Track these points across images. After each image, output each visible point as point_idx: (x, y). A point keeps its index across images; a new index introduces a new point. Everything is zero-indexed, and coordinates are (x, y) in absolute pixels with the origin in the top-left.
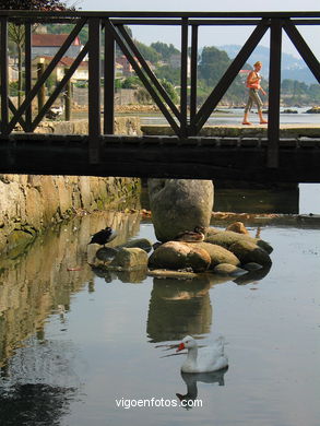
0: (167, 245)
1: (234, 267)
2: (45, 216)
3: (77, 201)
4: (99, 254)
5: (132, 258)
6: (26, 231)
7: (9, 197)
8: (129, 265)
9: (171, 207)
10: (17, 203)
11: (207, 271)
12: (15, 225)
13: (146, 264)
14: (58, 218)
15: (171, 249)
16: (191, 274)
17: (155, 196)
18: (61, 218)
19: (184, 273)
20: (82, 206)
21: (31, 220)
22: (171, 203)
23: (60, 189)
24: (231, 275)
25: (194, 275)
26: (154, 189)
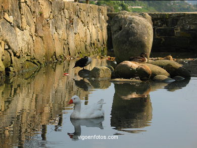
1: (167, 77)
2: (46, 56)
3: (66, 51)
4: (80, 74)
5: (101, 73)
6: (34, 63)
7: (23, 39)
8: (99, 76)
9: (126, 42)
10: (28, 44)
11: (149, 79)
12: (27, 58)
13: (110, 76)
14: (55, 59)
15: (126, 66)
16: (139, 81)
17: (115, 36)
18: (57, 59)
19: (134, 80)
20: (70, 54)
21: (37, 57)
22: (126, 39)
23: (55, 41)
24: (164, 81)
25: (141, 81)
26: (115, 32)
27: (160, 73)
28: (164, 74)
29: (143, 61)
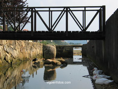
0: (47, 60)
2: (24, 58)
4: (34, 63)
5: (40, 63)
6: (20, 60)
7: (16, 53)
10: (18, 55)
11: (55, 65)
12: (17, 59)
13: (43, 64)
14: (26, 59)
15: (48, 61)
16: (52, 65)
17: (45, 52)
19: (50, 65)
20: (31, 58)
21: (21, 58)
22: (48, 53)
23: (26, 54)
24: (60, 65)
27: (58, 63)
28: (60, 63)
29: (53, 59)
